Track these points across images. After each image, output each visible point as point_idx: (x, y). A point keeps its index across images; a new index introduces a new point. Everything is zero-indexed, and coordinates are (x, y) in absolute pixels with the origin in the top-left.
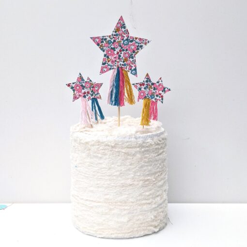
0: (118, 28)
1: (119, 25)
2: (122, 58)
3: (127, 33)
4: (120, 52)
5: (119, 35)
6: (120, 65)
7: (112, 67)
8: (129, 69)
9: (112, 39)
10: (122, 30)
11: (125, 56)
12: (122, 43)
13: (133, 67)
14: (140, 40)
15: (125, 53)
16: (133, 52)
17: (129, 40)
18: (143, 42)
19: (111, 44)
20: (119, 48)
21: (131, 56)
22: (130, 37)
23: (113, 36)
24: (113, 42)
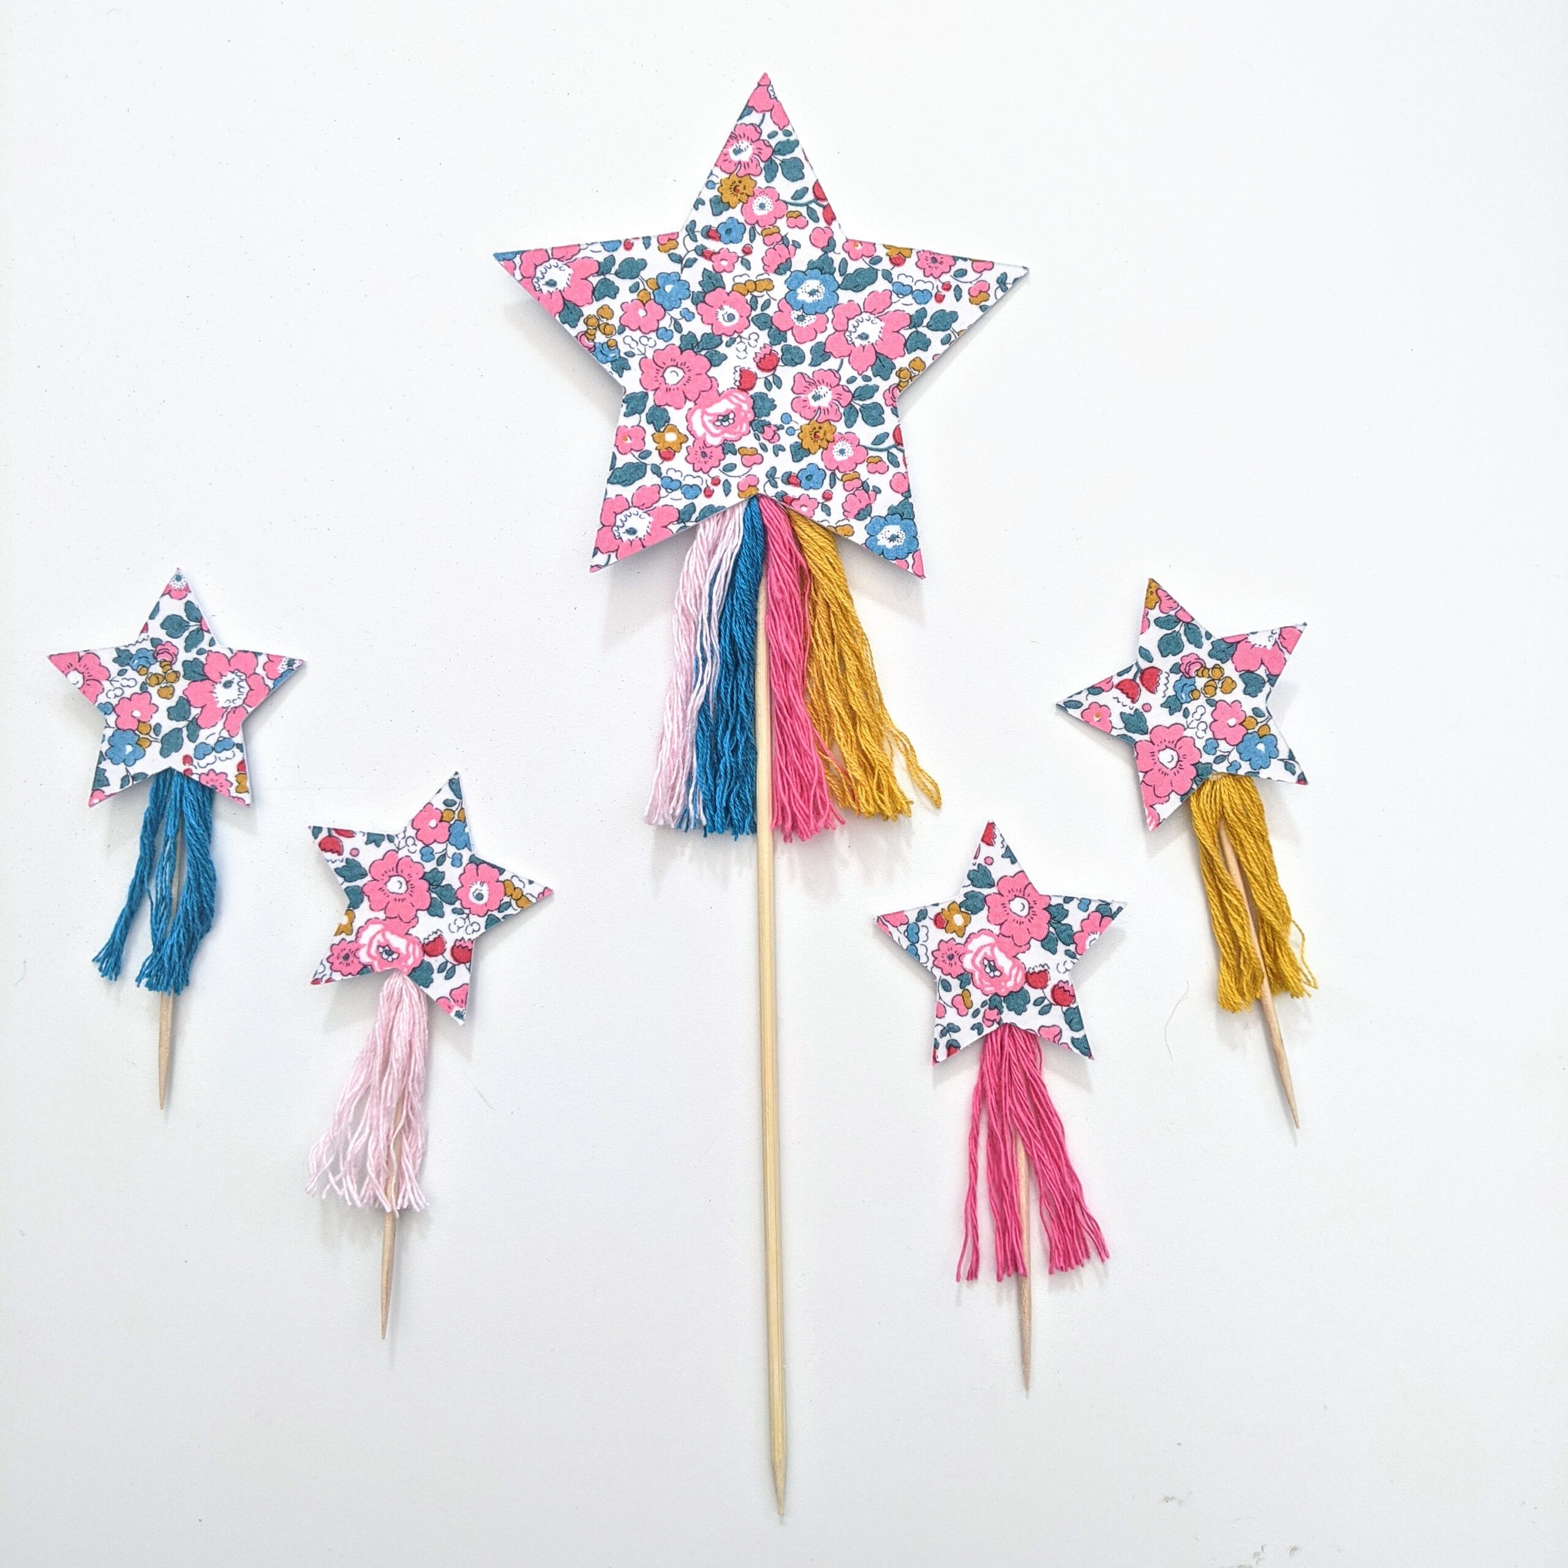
0: (742, 172)
1: (751, 147)
2: (786, 418)
3: (819, 211)
4: (766, 374)
5: (753, 228)
6: (769, 481)
7: (701, 502)
8: (846, 513)
9: (690, 263)
10: (770, 192)
11: (814, 404)
12: (775, 300)
13: (880, 492)
14: (927, 267)
15: (807, 379)
16: (872, 366)
17: (839, 271)
18: (961, 285)
19: (680, 306)
20: (754, 337)
21: (857, 402)
22: (845, 247)
23: (701, 241)
24: (696, 288)
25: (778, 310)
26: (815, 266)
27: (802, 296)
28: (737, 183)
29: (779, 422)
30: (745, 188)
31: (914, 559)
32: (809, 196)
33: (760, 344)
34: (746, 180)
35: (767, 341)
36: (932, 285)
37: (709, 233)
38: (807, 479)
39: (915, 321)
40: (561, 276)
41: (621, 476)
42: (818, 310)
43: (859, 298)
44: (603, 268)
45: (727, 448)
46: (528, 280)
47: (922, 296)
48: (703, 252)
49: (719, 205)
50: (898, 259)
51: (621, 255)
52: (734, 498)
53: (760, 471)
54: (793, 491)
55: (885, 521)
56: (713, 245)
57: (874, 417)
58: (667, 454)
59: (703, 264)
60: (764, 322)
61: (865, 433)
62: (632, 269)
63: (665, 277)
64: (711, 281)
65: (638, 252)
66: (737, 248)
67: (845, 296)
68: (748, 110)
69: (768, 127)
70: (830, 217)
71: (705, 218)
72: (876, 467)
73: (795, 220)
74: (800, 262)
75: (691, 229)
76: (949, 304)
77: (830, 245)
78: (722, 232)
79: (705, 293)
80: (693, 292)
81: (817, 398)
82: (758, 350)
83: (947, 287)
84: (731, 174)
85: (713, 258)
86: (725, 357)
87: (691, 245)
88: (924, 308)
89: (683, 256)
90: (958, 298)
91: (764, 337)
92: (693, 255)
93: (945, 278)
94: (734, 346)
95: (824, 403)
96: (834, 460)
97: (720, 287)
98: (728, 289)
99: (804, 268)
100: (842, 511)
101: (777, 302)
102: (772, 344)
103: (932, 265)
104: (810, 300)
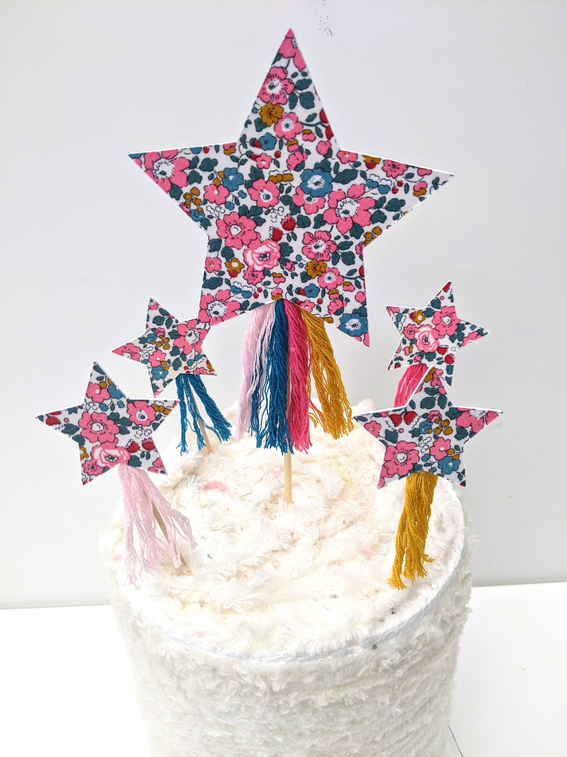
0: (275, 102)
1: (280, 84)
2: (299, 258)
3: (323, 130)
4: (287, 232)
5: (281, 141)
6: (288, 292)
7: (252, 300)
8: (329, 311)
9: (243, 162)
10: (291, 115)
11: (314, 250)
12: (294, 187)
13: (349, 301)
14: (388, 170)
15: (312, 236)
16: (350, 230)
17: (334, 170)
18: (409, 183)
19: (238, 189)
20: (281, 209)
21: (340, 251)
22: (338, 155)
23: (250, 148)
24: (247, 178)
25: (295, 193)
26: (319, 166)
27: (311, 185)
28: (271, 110)
29: (294, 260)
30: (276, 113)
31: (365, 337)
32: (317, 120)
33: (285, 214)
34: (277, 108)
35: (289, 212)
36: (390, 183)
37: (255, 143)
38: (310, 291)
39: (378, 204)
40: (169, 168)
41: (209, 284)
42: (320, 194)
43: (345, 188)
44: (193, 164)
45: (266, 272)
46: (150, 171)
47: (384, 189)
48: (251, 155)
49: (260, 125)
50: (371, 163)
51: (202, 156)
52: (269, 301)
53: (283, 287)
54: (301, 298)
55: (351, 316)
56: (257, 151)
57: (349, 260)
58: (234, 274)
59: (251, 163)
60: (287, 201)
61: (343, 268)
62: (209, 165)
63: (228, 171)
64: (256, 174)
65: (212, 155)
66: (271, 153)
67: (336, 187)
68: (279, 56)
69: (292, 69)
70: (330, 134)
71: (252, 133)
72: (348, 287)
73: (308, 136)
74: (310, 164)
75: (243, 139)
76: (401, 195)
77: (329, 153)
78: (262, 142)
79: (252, 181)
80: (245, 180)
81: (317, 247)
82: (283, 218)
83: (400, 184)
84: (267, 103)
85: (258, 159)
86: (264, 221)
87: (244, 151)
88: (384, 197)
89: (239, 157)
90: (406, 191)
91: (287, 210)
92: (245, 157)
93: (400, 178)
94: (270, 214)
95: (321, 250)
96: (325, 282)
97: (262, 178)
98: (266, 179)
99: (312, 167)
100: (328, 310)
101: (295, 188)
102: (292, 214)
103: (393, 169)
104: (315, 188)
